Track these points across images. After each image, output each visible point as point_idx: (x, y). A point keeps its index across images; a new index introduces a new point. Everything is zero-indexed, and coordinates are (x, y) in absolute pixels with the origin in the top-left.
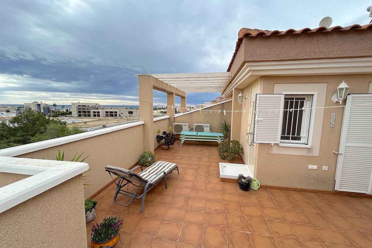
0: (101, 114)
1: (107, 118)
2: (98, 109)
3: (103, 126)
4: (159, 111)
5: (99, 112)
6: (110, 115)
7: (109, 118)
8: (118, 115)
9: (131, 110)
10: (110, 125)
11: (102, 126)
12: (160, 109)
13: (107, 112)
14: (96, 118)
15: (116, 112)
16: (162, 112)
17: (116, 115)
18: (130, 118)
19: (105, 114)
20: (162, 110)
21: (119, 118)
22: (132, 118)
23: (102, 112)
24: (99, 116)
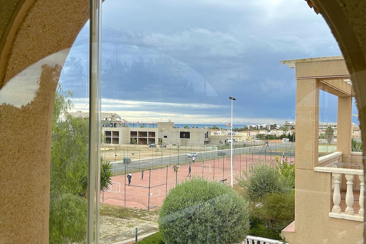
0: (120, 137)
1: (133, 146)
2: (115, 127)
3: (124, 160)
4: (254, 133)
5: (117, 133)
6: (140, 139)
7: (137, 146)
8: (157, 141)
9: (186, 130)
10: (141, 159)
11: (122, 161)
12: (256, 129)
13: (133, 133)
14: (112, 145)
15: (153, 134)
16: (260, 137)
17: (153, 141)
18: (184, 147)
19: (129, 137)
20: (262, 132)
21: (158, 146)
22: (188, 148)
23: (124, 135)
24: (116, 140)
